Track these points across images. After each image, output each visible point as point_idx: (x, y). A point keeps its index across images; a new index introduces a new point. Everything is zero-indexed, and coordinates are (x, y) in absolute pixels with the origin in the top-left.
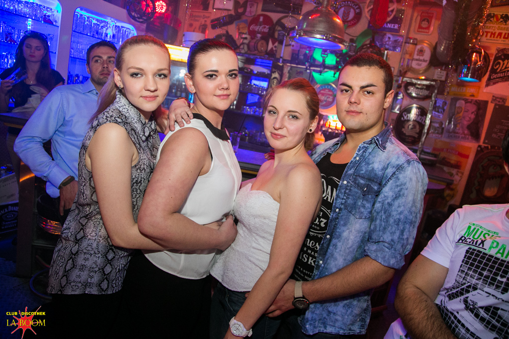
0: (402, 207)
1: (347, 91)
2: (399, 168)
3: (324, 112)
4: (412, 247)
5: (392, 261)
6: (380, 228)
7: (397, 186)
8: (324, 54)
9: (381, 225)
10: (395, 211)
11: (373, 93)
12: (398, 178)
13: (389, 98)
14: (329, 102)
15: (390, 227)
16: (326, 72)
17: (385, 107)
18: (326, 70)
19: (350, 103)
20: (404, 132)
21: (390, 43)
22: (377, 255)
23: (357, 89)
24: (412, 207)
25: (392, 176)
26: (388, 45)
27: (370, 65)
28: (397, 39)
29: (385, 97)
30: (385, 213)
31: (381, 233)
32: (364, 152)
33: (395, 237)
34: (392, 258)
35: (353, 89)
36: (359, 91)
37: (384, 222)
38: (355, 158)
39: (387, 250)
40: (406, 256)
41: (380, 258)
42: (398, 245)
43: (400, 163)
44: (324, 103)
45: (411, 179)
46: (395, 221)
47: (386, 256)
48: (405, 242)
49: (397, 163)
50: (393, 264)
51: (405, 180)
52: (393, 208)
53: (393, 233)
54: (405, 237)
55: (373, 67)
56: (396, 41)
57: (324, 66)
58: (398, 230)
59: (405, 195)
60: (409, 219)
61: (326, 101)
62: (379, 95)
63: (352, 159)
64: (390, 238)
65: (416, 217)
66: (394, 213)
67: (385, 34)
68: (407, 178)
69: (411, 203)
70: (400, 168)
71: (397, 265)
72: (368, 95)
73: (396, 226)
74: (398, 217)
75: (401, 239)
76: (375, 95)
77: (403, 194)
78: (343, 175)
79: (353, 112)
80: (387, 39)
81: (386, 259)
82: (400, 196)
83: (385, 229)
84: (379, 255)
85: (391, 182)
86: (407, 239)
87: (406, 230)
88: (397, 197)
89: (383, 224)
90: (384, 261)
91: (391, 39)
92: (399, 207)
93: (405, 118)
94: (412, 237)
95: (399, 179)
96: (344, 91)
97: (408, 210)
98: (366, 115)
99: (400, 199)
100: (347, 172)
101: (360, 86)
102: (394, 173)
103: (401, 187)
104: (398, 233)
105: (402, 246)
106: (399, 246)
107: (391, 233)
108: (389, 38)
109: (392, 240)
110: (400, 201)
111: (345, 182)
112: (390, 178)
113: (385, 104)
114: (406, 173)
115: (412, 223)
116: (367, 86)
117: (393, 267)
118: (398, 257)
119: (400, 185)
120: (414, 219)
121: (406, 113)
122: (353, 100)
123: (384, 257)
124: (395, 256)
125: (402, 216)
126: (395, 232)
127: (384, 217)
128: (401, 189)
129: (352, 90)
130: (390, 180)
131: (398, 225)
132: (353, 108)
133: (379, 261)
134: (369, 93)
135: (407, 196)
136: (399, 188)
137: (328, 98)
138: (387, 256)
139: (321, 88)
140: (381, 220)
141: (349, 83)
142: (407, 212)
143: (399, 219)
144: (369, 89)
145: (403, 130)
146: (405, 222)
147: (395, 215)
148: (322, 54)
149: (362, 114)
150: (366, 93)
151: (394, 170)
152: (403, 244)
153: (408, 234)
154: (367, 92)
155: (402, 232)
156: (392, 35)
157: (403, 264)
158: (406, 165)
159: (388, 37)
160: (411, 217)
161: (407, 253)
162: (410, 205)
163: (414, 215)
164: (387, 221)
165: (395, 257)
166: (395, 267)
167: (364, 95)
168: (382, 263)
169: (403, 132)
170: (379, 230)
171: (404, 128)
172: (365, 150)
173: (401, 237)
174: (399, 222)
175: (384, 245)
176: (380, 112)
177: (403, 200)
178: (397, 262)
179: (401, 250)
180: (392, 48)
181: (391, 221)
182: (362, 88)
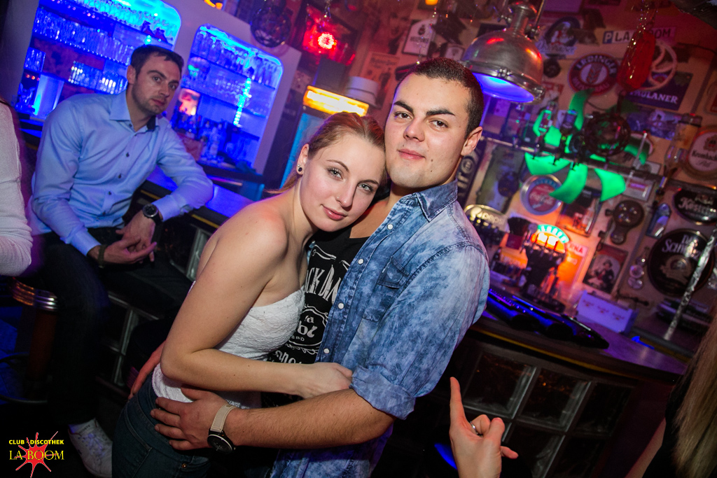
0: (430, 315)
1: (404, 116)
2: (442, 251)
3: (534, 219)
4: (434, 387)
5: (391, 404)
6: (385, 341)
7: (431, 279)
8: (543, 127)
9: (388, 336)
10: (416, 318)
11: (447, 126)
12: (435, 267)
13: (473, 140)
14: (546, 205)
15: (400, 343)
16: (545, 156)
17: (463, 153)
18: (544, 153)
19: (407, 136)
20: (664, 271)
21: (660, 124)
22: (367, 389)
23: (420, 115)
24: (448, 319)
25: (428, 261)
26: (655, 127)
27: (449, 78)
28: (672, 119)
29: (467, 136)
30: (400, 318)
31: (385, 349)
32: (402, 217)
33: (404, 360)
34: (392, 397)
35: (414, 113)
36: (425, 119)
37: (394, 332)
38: (386, 225)
39: (385, 381)
40: (418, 399)
41: (371, 396)
42: (409, 377)
43: (446, 244)
44: (539, 205)
45: (458, 273)
46: (411, 334)
47: (381, 392)
48: (423, 375)
49: (441, 243)
50: (391, 408)
51: (447, 272)
52: (415, 312)
53: (402, 354)
54: (424, 366)
55: (452, 82)
56: (669, 122)
57: (541, 147)
58: (413, 350)
59: (440, 296)
60: (438, 339)
61: (542, 203)
62: (456, 131)
63: (381, 227)
64: (395, 361)
65: (452, 338)
66: (414, 322)
67: (653, 111)
68: (451, 269)
69: (449, 312)
70: (444, 251)
71: (397, 411)
72: (438, 128)
73: (410, 343)
74: (418, 328)
75: (416, 368)
76: (449, 129)
77: (438, 294)
78: (361, 249)
79: (409, 153)
80: (655, 118)
81: (381, 397)
82: (431, 295)
83: (392, 343)
84: (371, 390)
85: (424, 270)
86: (428, 371)
87: (429, 356)
88: (427, 295)
89: (392, 335)
90: (377, 401)
91: (662, 119)
92: (425, 313)
93: (669, 248)
94: (439, 370)
95: (437, 268)
96: (400, 116)
97: (441, 322)
98: (430, 163)
99: (430, 301)
100: (368, 245)
101: (426, 111)
102: (432, 258)
103: (437, 282)
104: (411, 357)
105: (415, 381)
106: (409, 380)
107: (399, 353)
108: (659, 117)
109: (398, 365)
110: (429, 303)
111: (361, 261)
112: (423, 265)
113: (465, 148)
114: (452, 260)
115: (441, 346)
116: (439, 112)
117: (391, 413)
118: (403, 398)
119: (437, 279)
120: (447, 341)
121: (670, 241)
122: (412, 133)
123: (379, 394)
124: (397, 395)
125: (425, 330)
126: (406, 354)
127: (396, 324)
128: (437, 284)
129: (413, 115)
130: (422, 267)
131: (414, 341)
132: (412, 147)
133: (369, 400)
134: (440, 124)
135: (442, 298)
136: (433, 282)
137: (546, 198)
138: (383, 393)
139: (538, 183)
140: (391, 329)
141: (410, 103)
142: (437, 325)
143: (418, 333)
144: (441, 117)
145: (662, 268)
146: (430, 342)
147: (413, 325)
148: (540, 127)
149: (424, 159)
150: (435, 123)
151: (433, 252)
152: (419, 377)
153: (430, 362)
154: (438, 122)
155: (420, 356)
156: (665, 112)
157: (409, 412)
158: (454, 248)
159: (656, 115)
160: (443, 336)
161: (422, 395)
162: (446, 315)
163: (449, 334)
164: (399, 332)
165: (397, 397)
166: (394, 414)
167: (432, 126)
168: (373, 404)
169: (661, 271)
170: (383, 345)
171: (664, 264)
172: (405, 214)
173: (416, 365)
174: (417, 338)
175: (381, 373)
176: (454, 160)
177: (435, 304)
178: (399, 406)
179: (413, 387)
180: (661, 134)
181: (406, 332)
182: (431, 113)
